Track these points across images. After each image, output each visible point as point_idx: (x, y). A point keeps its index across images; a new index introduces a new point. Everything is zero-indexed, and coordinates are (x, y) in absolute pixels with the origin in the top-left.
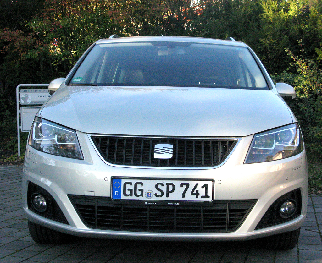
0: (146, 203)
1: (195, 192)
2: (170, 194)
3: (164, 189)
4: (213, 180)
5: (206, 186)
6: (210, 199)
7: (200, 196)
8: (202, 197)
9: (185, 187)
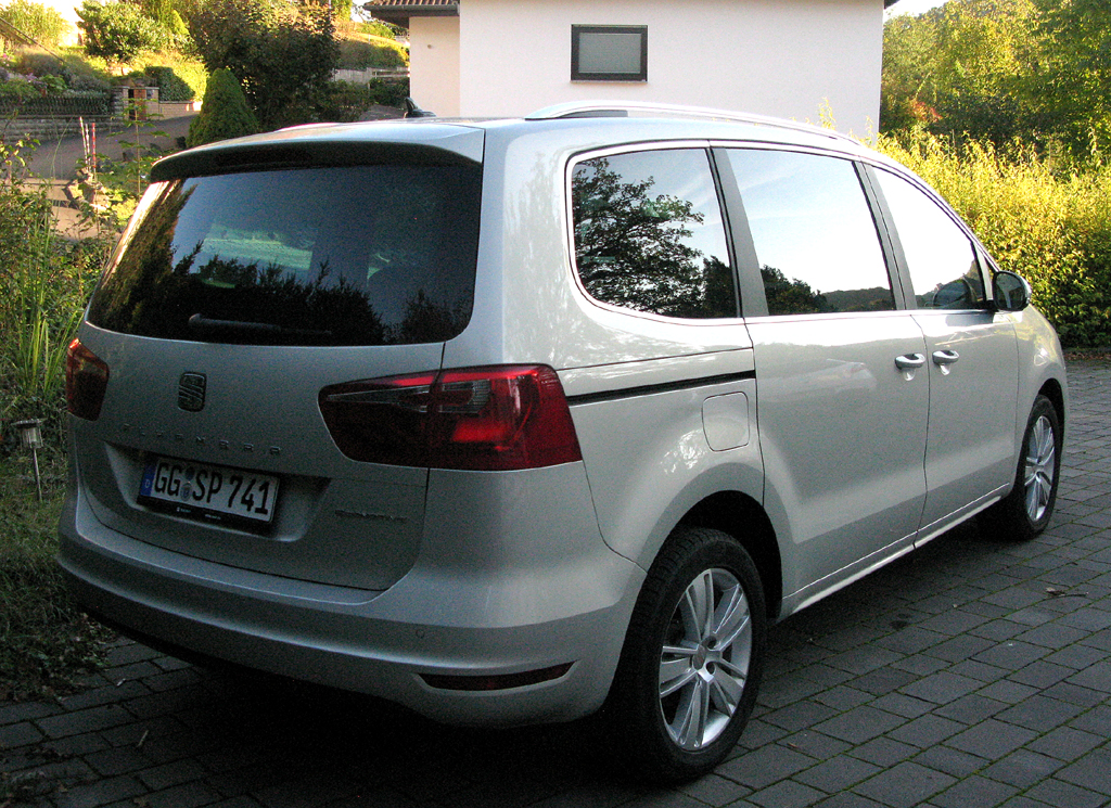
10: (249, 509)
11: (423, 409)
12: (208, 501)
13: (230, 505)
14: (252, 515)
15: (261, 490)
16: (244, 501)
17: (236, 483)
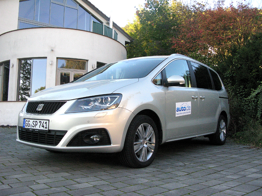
0: (30, 130)
1: (43, 126)
2: (36, 126)
3: (35, 123)
4: (49, 120)
5: (46, 123)
6: (47, 129)
7: (44, 128)
8: (45, 128)
9: (40, 123)
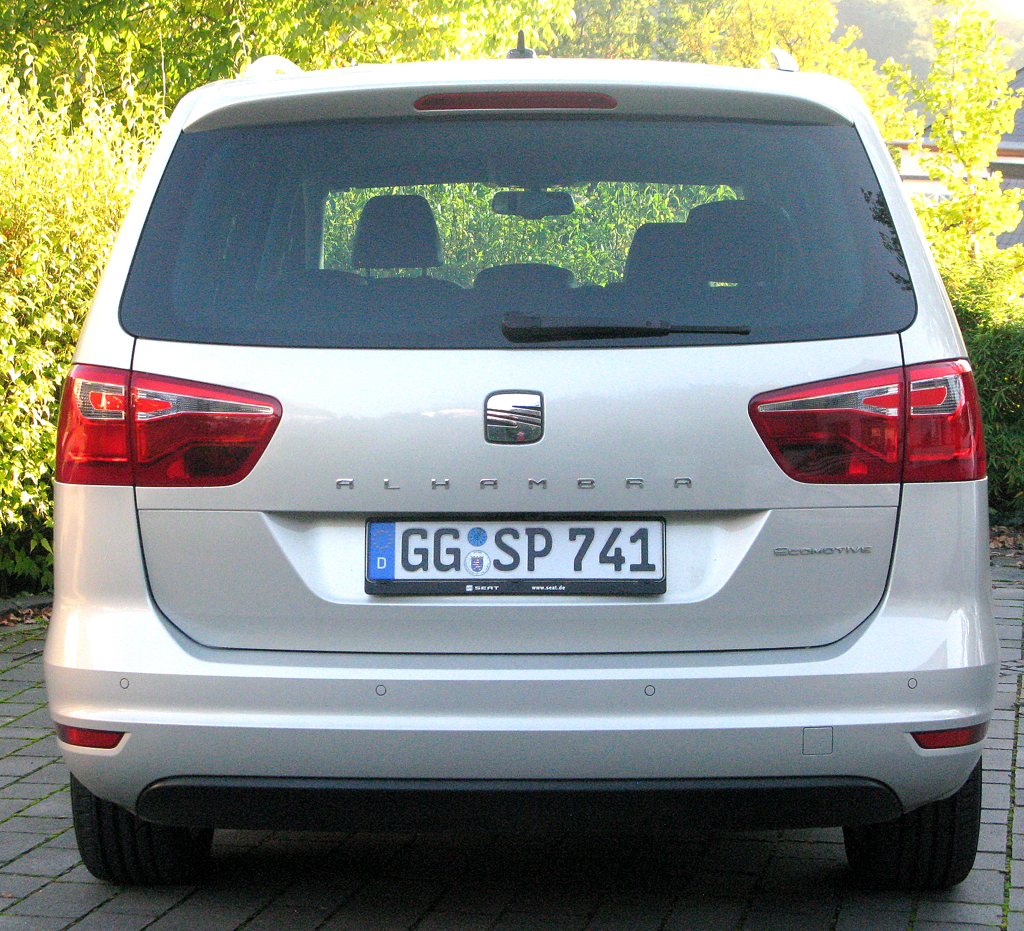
10: (618, 568)
11: (893, 412)
12: (531, 567)
13: (578, 567)
14: (625, 573)
15: (633, 540)
16: (604, 559)
17: (581, 539)
